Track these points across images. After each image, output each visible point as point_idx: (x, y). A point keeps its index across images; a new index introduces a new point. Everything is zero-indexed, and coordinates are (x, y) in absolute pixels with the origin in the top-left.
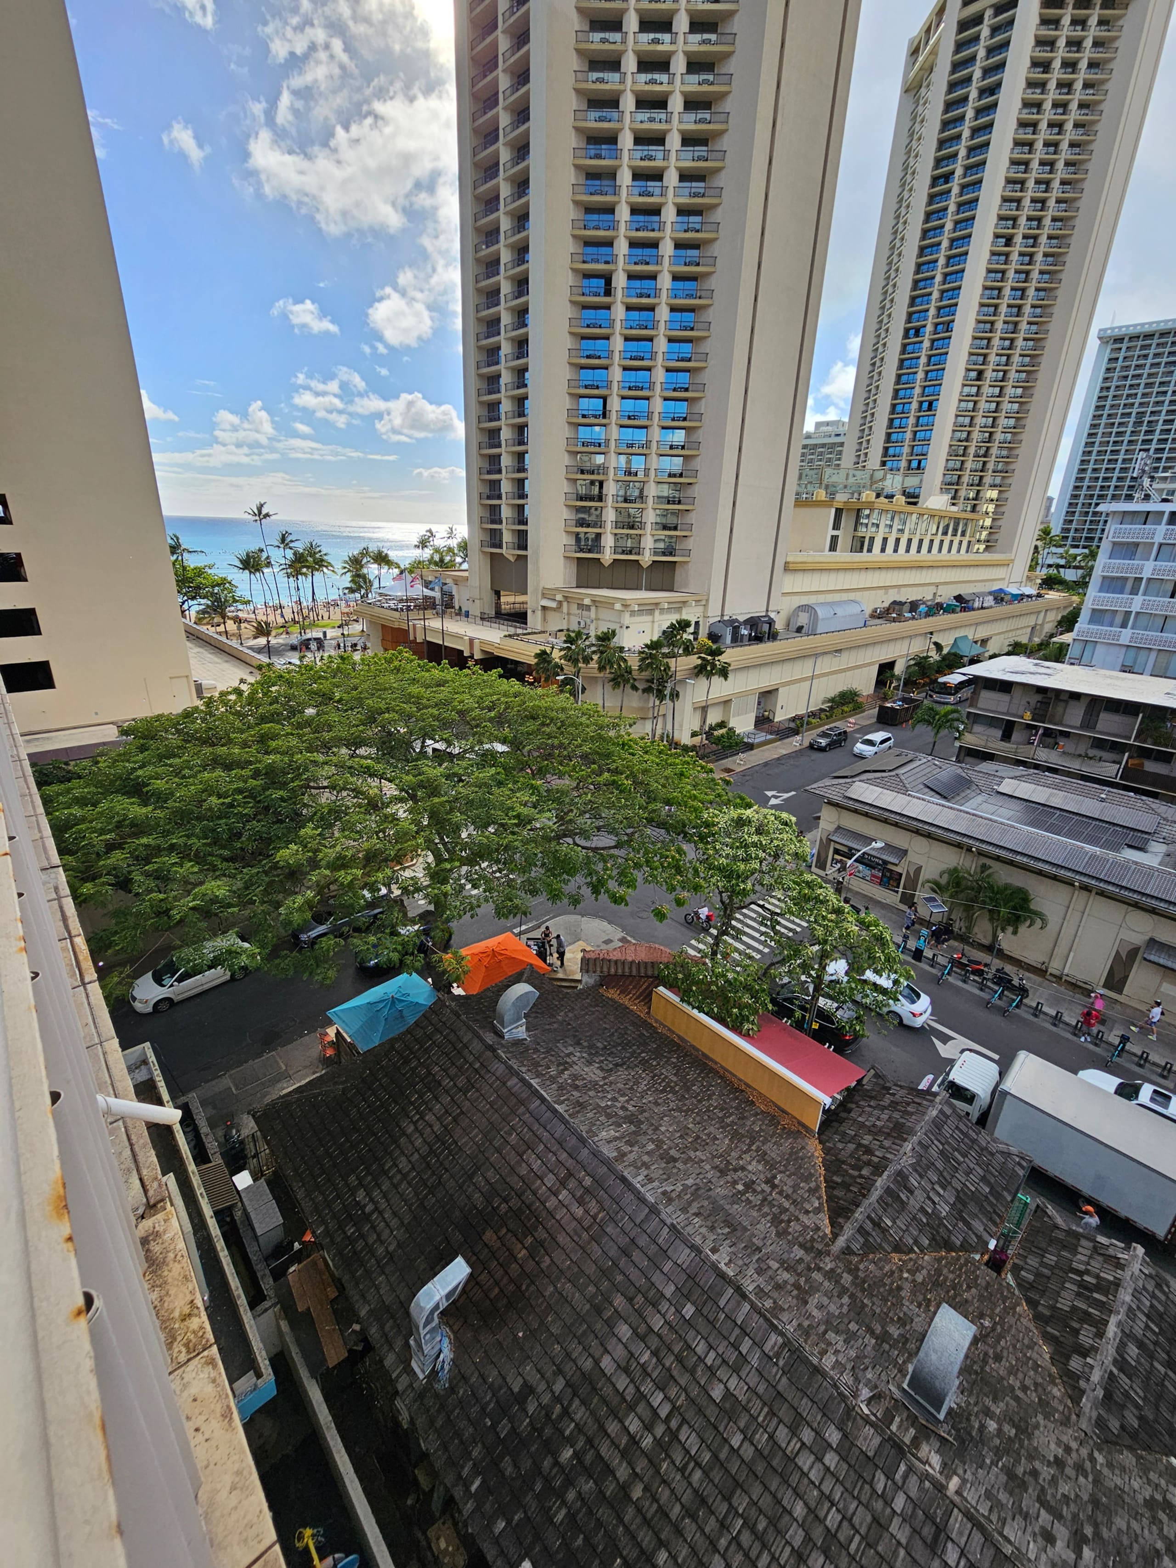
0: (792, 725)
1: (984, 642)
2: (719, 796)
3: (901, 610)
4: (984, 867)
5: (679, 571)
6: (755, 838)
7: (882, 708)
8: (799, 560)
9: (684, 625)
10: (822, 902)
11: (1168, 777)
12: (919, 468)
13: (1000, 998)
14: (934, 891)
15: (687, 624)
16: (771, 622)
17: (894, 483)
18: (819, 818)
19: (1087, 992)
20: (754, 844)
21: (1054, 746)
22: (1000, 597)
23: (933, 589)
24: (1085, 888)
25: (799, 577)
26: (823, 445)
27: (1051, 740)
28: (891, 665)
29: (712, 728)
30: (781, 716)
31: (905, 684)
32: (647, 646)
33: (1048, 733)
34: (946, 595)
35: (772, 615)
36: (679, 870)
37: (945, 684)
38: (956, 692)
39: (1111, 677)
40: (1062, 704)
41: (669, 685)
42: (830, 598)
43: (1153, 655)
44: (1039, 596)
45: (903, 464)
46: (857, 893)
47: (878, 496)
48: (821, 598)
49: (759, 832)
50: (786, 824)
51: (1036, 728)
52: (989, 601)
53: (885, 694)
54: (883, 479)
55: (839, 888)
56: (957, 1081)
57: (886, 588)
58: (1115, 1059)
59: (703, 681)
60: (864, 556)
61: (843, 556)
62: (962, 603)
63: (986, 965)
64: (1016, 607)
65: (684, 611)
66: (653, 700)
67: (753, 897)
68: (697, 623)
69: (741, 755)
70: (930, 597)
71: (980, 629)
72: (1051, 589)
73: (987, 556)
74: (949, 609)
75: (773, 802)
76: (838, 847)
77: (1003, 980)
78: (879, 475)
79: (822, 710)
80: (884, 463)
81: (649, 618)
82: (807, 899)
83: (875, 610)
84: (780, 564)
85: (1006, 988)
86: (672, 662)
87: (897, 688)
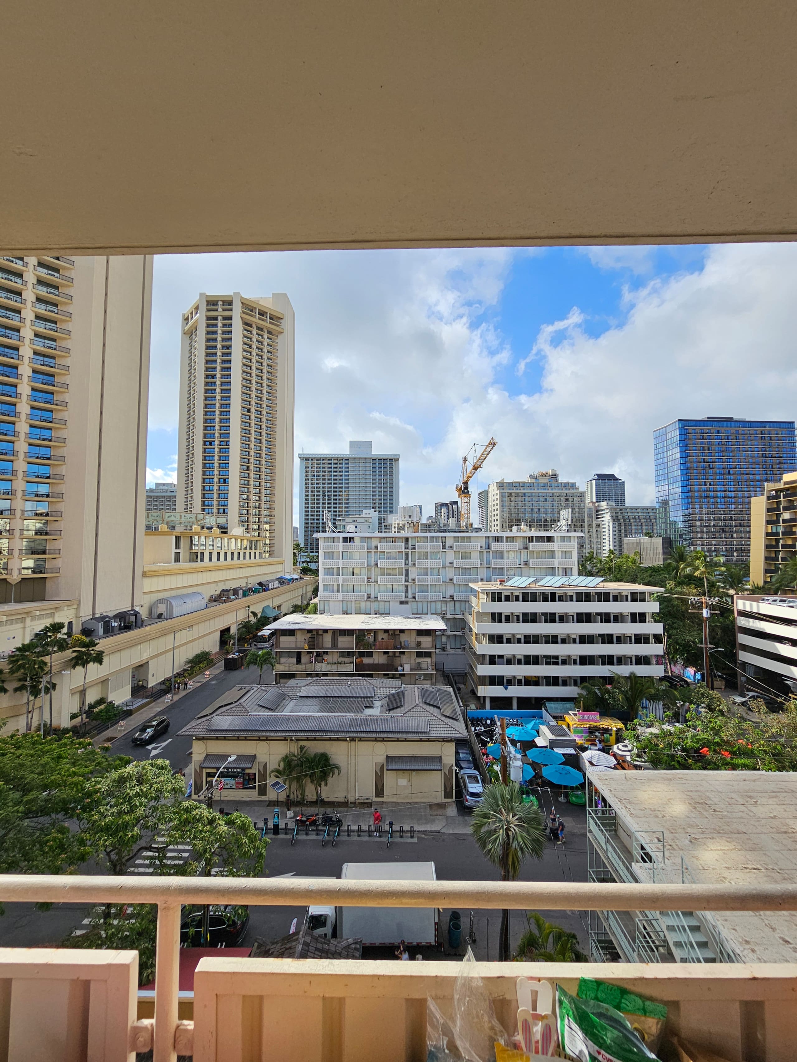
0: (163, 687)
1: (279, 607)
2: (99, 764)
3: (227, 595)
4: (302, 748)
5: (49, 584)
6: (137, 789)
7: (227, 660)
8: (153, 569)
9: (57, 627)
10: (198, 820)
11: (373, 664)
12: (224, 512)
13: (328, 835)
14: (277, 777)
15: (61, 626)
16: (136, 614)
17: (211, 520)
18: (191, 753)
19: (369, 805)
20: (137, 795)
21: (322, 661)
22: (282, 581)
23: (245, 580)
24: (353, 740)
25: (155, 580)
26: (163, 497)
27: (320, 658)
28: (228, 630)
29: (91, 707)
30: (152, 683)
31: (239, 640)
32: (18, 649)
33: (318, 654)
34: (253, 583)
35: (137, 609)
36: (62, 847)
37: (262, 636)
38: (269, 640)
39: (339, 618)
40: (321, 637)
41: (44, 680)
42: (179, 592)
43: (353, 603)
44: (301, 578)
45: (215, 510)
46: (228, 801)
47: (203, 528)
48: (173, 593)
49: (140, 782)
50: (162, 768)
51: (311, 653)
52: (276, 584)
53: (227, 650)
54: (204, 518)
55: (210, 803)
56: (314, 913)
57: (216, 582)
58: (391, 840)
59: (79, 669)
60: (199, 564)
61: (184, 565)
62: (263, 587)
63: (316, 815)
64: (291, 586)
65: (57, 615)
66: (25, 696)
67: (142, 843)
68: (70, 624)
69: (122, 723)
70: (244, 585)
71: (275, 599)
72: (306, 574)
73: (271, 560)
74: (256, 591)
75: (154, 753)
76: (209, 771)
77: (328, 821)
78: (201, 516)
79: (185, 670)
80: (203, 510)
81: (21, 625)
82: (187, 822)
83: (212, 597)
84: (138, 573)
85: (330, 825)
86: (47, 659)
87: (234, 644)
